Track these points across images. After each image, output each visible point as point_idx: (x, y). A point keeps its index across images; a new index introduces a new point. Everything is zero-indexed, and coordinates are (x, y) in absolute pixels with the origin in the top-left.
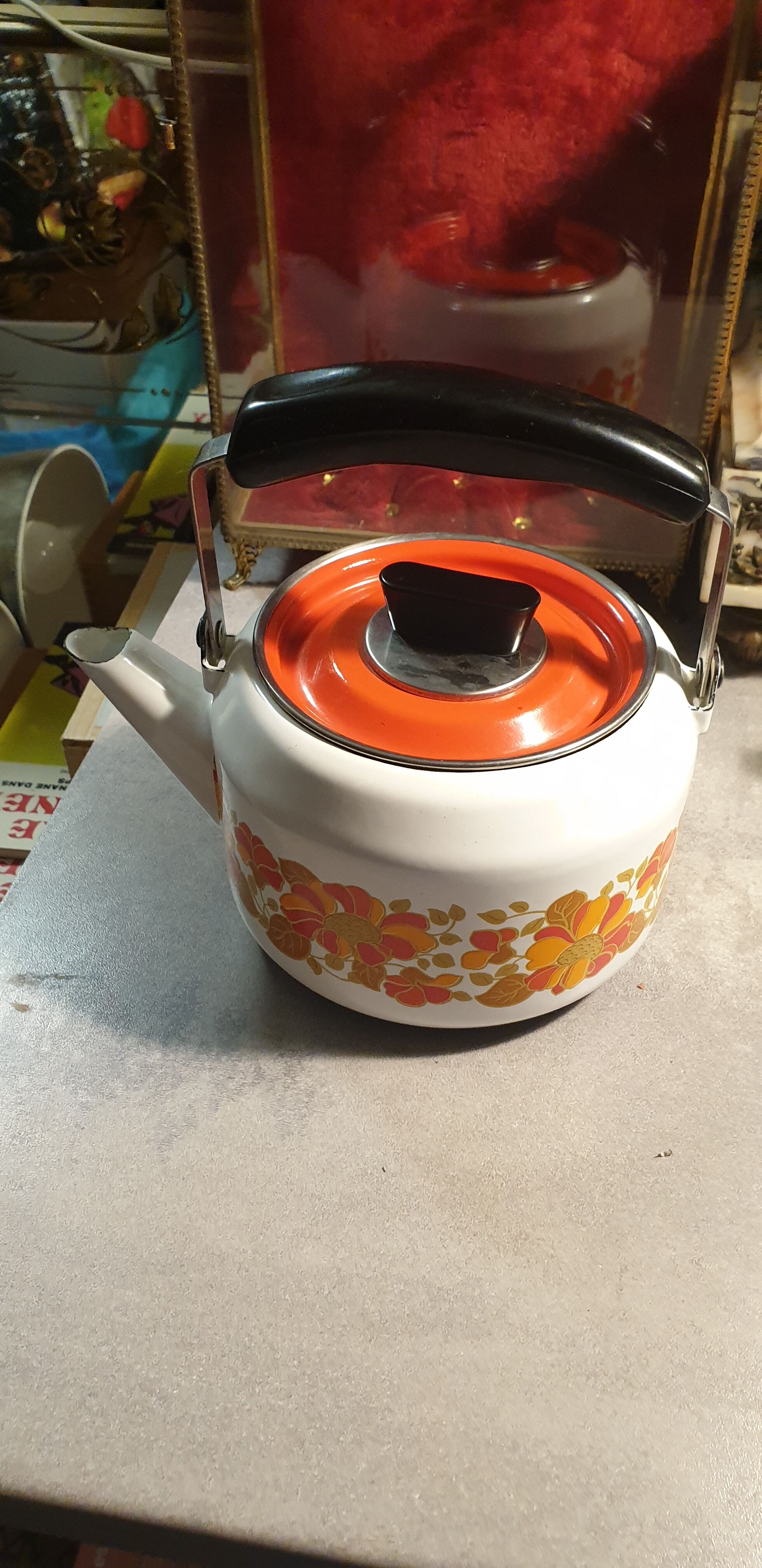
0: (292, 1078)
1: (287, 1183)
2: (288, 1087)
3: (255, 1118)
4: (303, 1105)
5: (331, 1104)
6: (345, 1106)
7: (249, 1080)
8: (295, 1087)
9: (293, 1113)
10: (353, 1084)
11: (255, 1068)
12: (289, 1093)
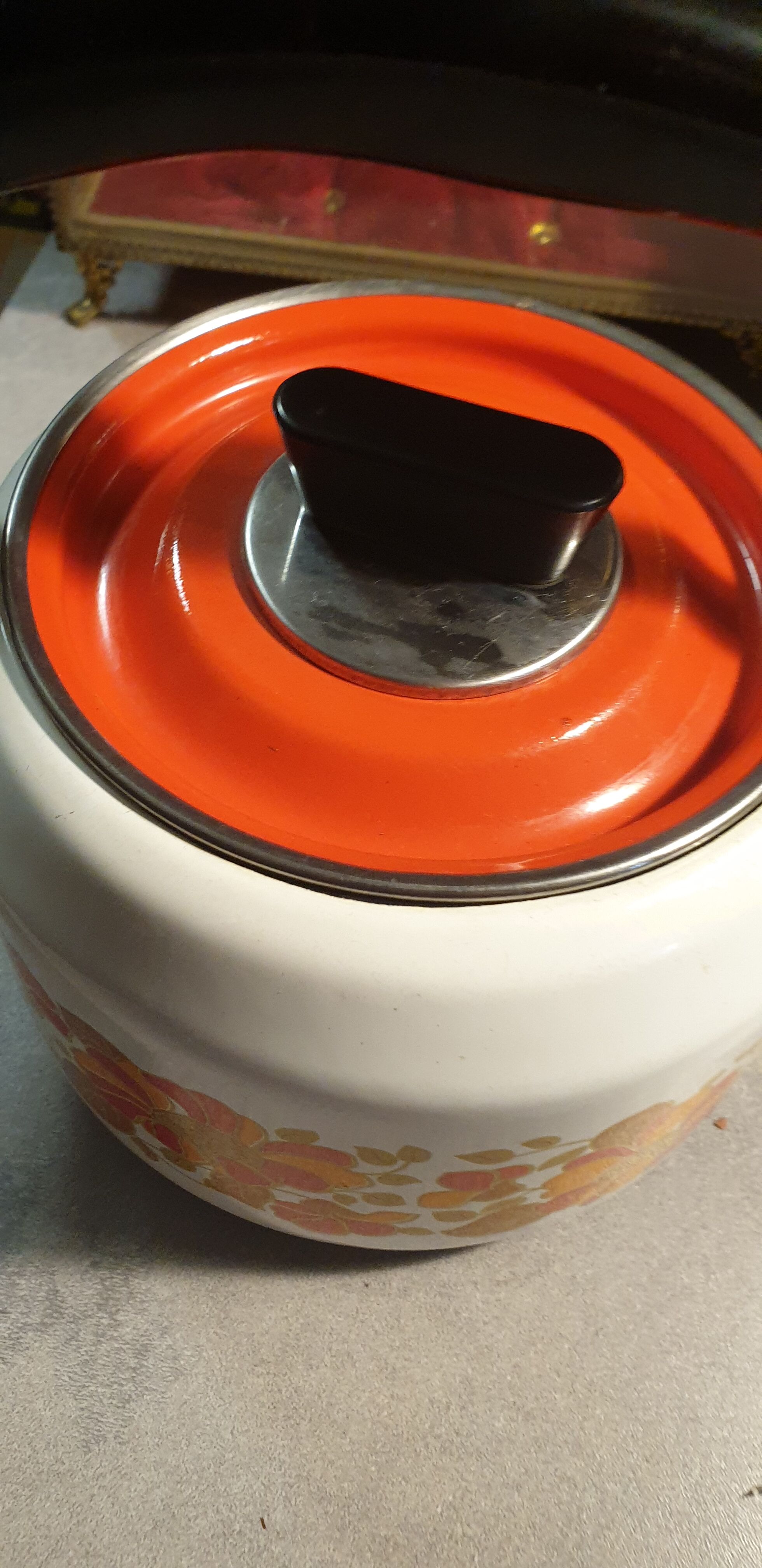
0: (111, 1315)
1: (88, 1553)
2: (103, 1335)
3: (39, 1404)
4: (127, 1375)
5: (178, 1373)
6: (201, 1379)
7: (35, 1319)
8: (115, 1334)
9: (108, 1391)
10: (218, 1331)
11: (47, 1292)
12: (104, 1347)
